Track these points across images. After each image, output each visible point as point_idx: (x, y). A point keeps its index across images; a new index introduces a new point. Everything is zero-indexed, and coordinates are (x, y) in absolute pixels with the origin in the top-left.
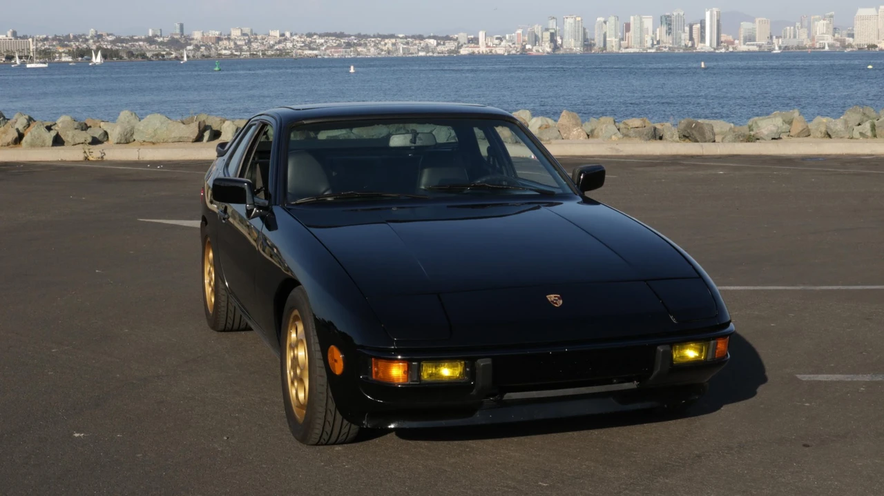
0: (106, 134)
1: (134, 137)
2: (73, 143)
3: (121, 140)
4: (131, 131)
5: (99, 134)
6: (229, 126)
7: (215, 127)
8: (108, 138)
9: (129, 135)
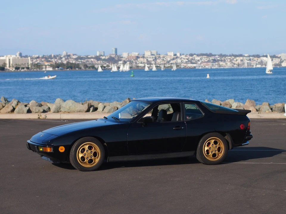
0: (49, 108)
1: (61, 110)
2: (35, 112)
3: (55, 111)
4: (60, 107)
5: (46, 108)
6: (101, 106)
7: (95, 106)
8: (50, 110)
9: (59, 109)
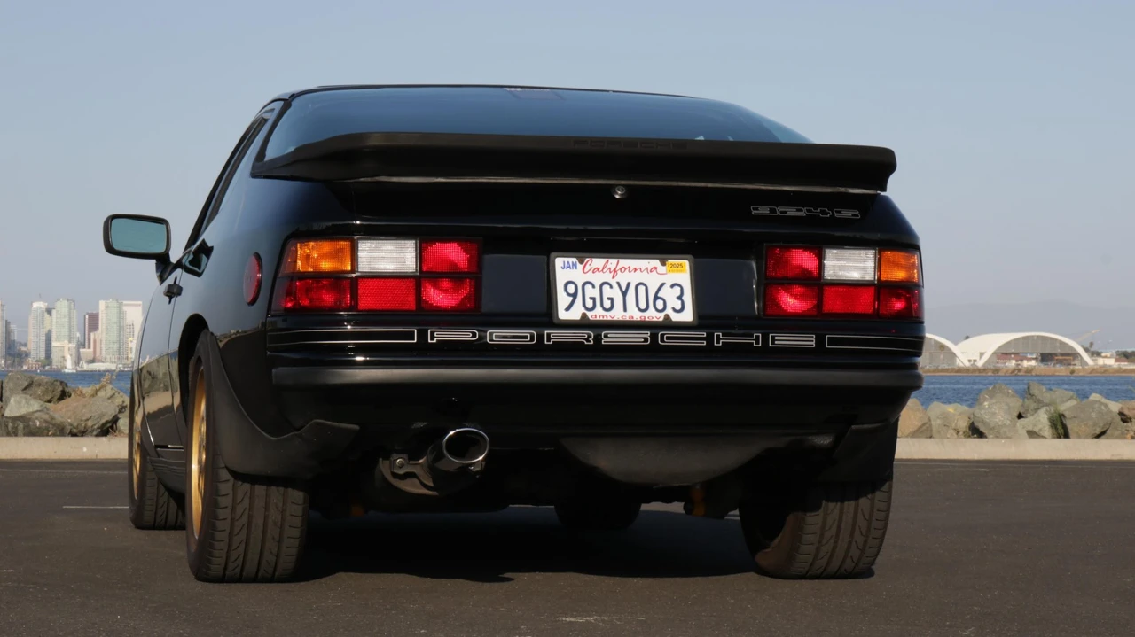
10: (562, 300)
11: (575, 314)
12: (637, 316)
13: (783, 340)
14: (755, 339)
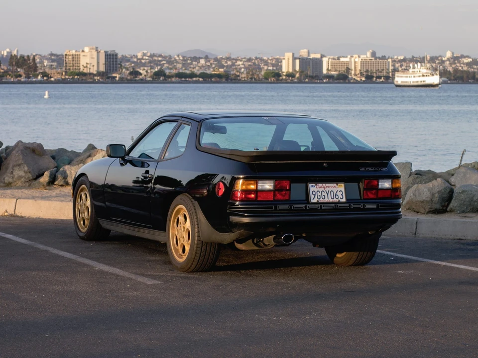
10: (312, 197)
11: (315, 200)
12: (331, 200)
13: (368, 206)
14: (361, 206)
